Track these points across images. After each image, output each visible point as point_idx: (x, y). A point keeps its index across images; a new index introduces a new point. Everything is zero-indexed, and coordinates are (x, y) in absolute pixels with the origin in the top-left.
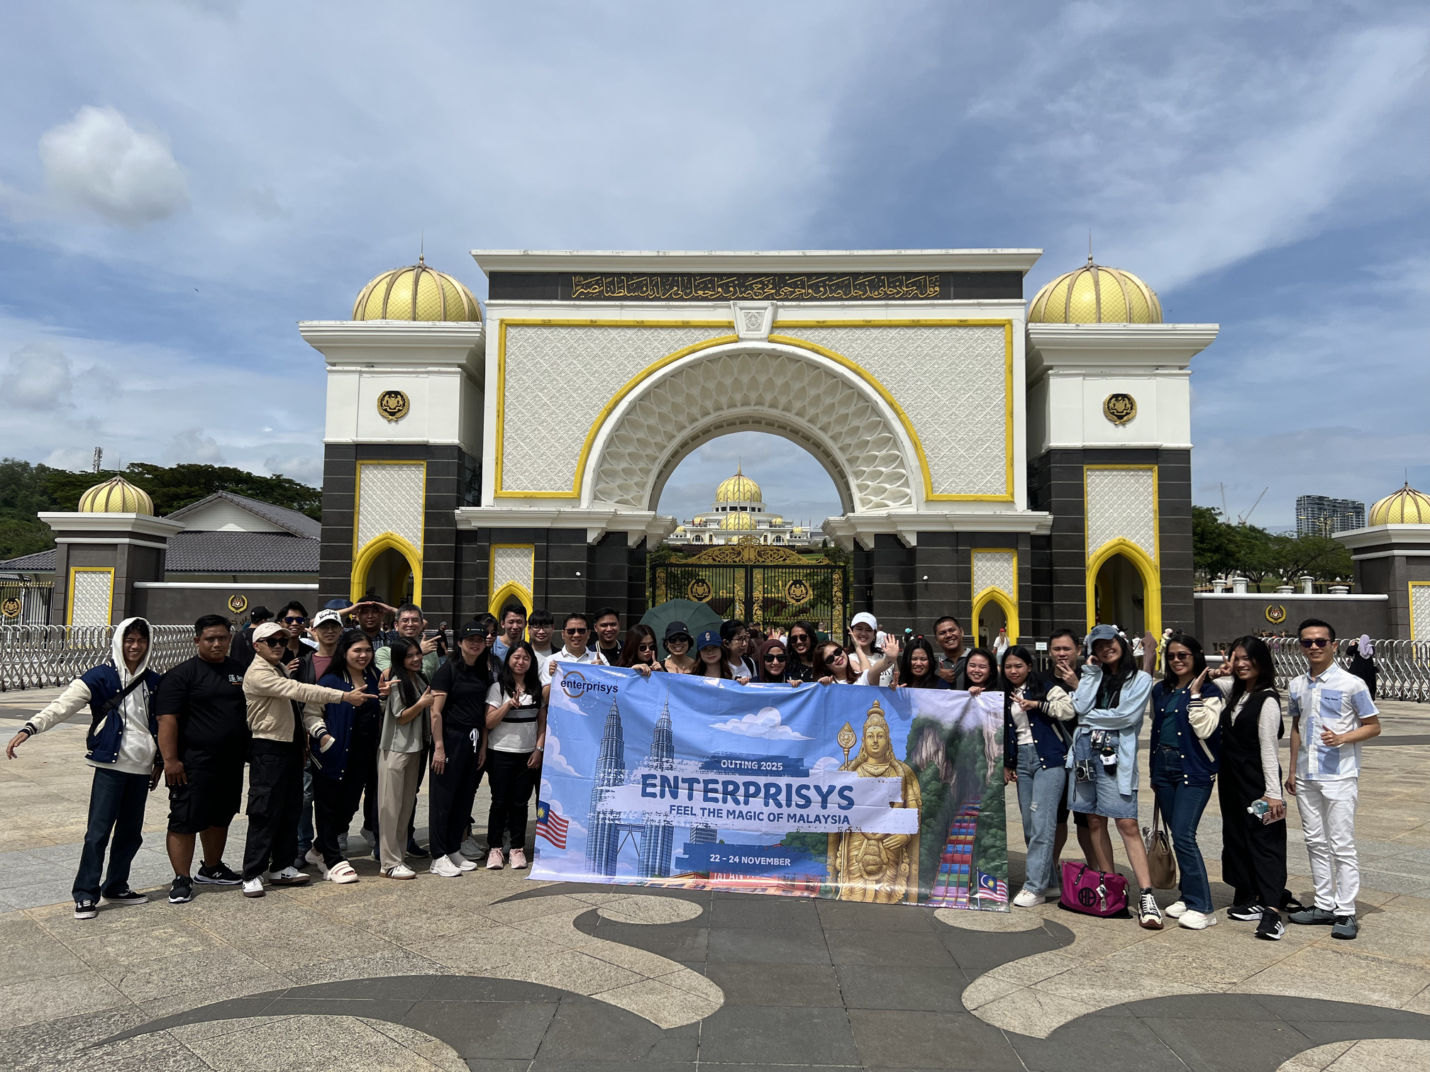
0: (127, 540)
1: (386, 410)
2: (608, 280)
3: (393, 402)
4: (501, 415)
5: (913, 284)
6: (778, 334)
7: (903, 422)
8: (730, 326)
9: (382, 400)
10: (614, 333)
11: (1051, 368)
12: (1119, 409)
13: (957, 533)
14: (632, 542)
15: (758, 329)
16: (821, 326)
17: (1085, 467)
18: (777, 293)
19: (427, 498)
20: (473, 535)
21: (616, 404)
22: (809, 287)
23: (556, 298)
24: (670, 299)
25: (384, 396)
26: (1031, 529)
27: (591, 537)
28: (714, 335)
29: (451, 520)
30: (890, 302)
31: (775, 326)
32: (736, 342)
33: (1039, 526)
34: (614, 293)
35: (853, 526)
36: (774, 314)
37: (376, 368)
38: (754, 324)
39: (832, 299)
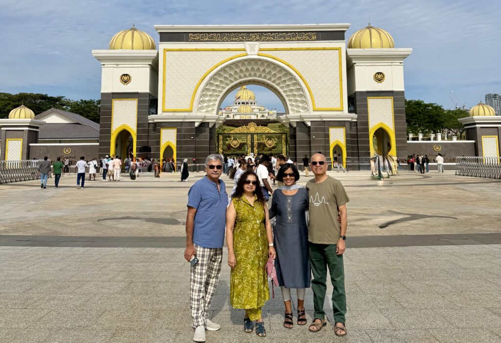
0: (27, 128)
1: (123, 81)
2: (201, 35)
3: (126, 78)
4: (164, 82)
5: (307, 35)
6: (260, 52)
7: (305, 83)
8: (244, 50)
9: (122, 77)
10: (204, 53)
11: (355, 63)
12: (379, 77)
13: (324, 121)
14: (210, 126)
15: (254, 51)
16: (276, 50)
17: (368, 98)
18: (260, 39)
19: (138, 112)
20: (155, 124)
21: (205, 78)
22: (271, 37)
23: (183, 41)
24: (223, 41)
26: (349, 120)
27: (197, 125)
28: (239, 53)
29: (147, 120)
30: (299, 42)
31: (260, 50)
32: (246, 55)
33: (352, 118)
34: (203, 39)
35: (289, 119)
36: (259, 46)
37: (120, 66)
38: (252, 49)
39: (280, 41)
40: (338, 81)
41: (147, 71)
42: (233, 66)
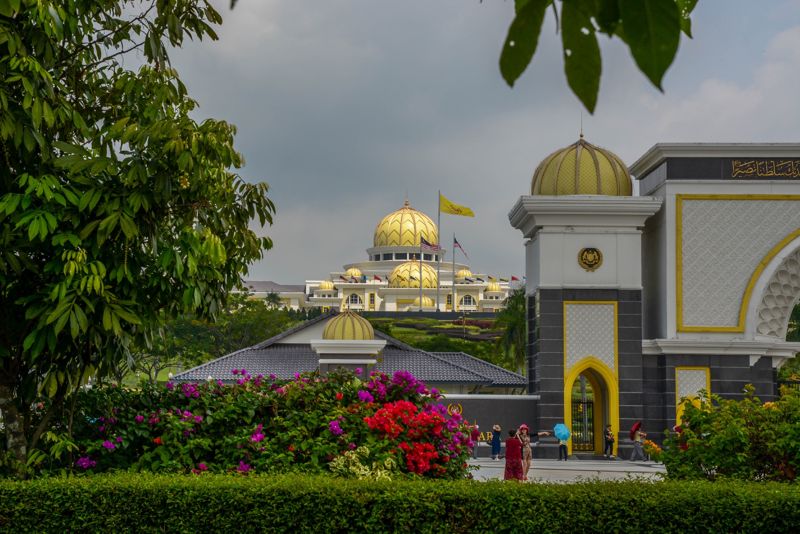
1: (585, 263)
2: (760, 164)
3: (590, 257)
4: (679, 268)
9: (582, 255)
10: (767, 205)
14: (774, 364)
19: (620, 331)
20: (662, 359)
21: (770, 259)
23: (718, 178)
25: (584, 252)
27: (752, 362)
29: (639, 348)
34: (765, 173)
37: (577, 230)
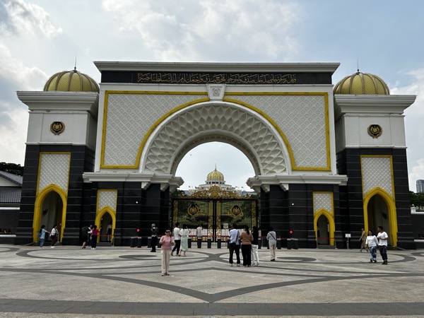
1: (54, 130)
2: (153, 75)
3: (57, 127)
4: (104, 132)
5: (285, 77)
6: (226, 97)
7: (281, 136)
8: (206, 94)
9: (53, 126)
10: (155, 97)
11: (345, 113)
12: (375, 131)
13: (306, 184)
15: (218, 95)
16: (246, 94)
17: (361, 156)
18: (227, 81)
19: (71, 169)
21: (156, 127)
22: (240, 78)
23: (130, 82)
24: (180, 83)
25: (53, 124)
26: (339, 183)
27: (143, 186)
28: (199, 98)
29: (81, 179)
30: (275, 85)
31: (226, 94)
32: (209, 101)
33: (342, 181)
34: (155, 80)
35: (260, 181)
36: (225, 89)
37: (51, 112)
38: (216, 94)
39: (251, 84)
40: (324, 134)
41: (84, 119)
42: (192, 114)
